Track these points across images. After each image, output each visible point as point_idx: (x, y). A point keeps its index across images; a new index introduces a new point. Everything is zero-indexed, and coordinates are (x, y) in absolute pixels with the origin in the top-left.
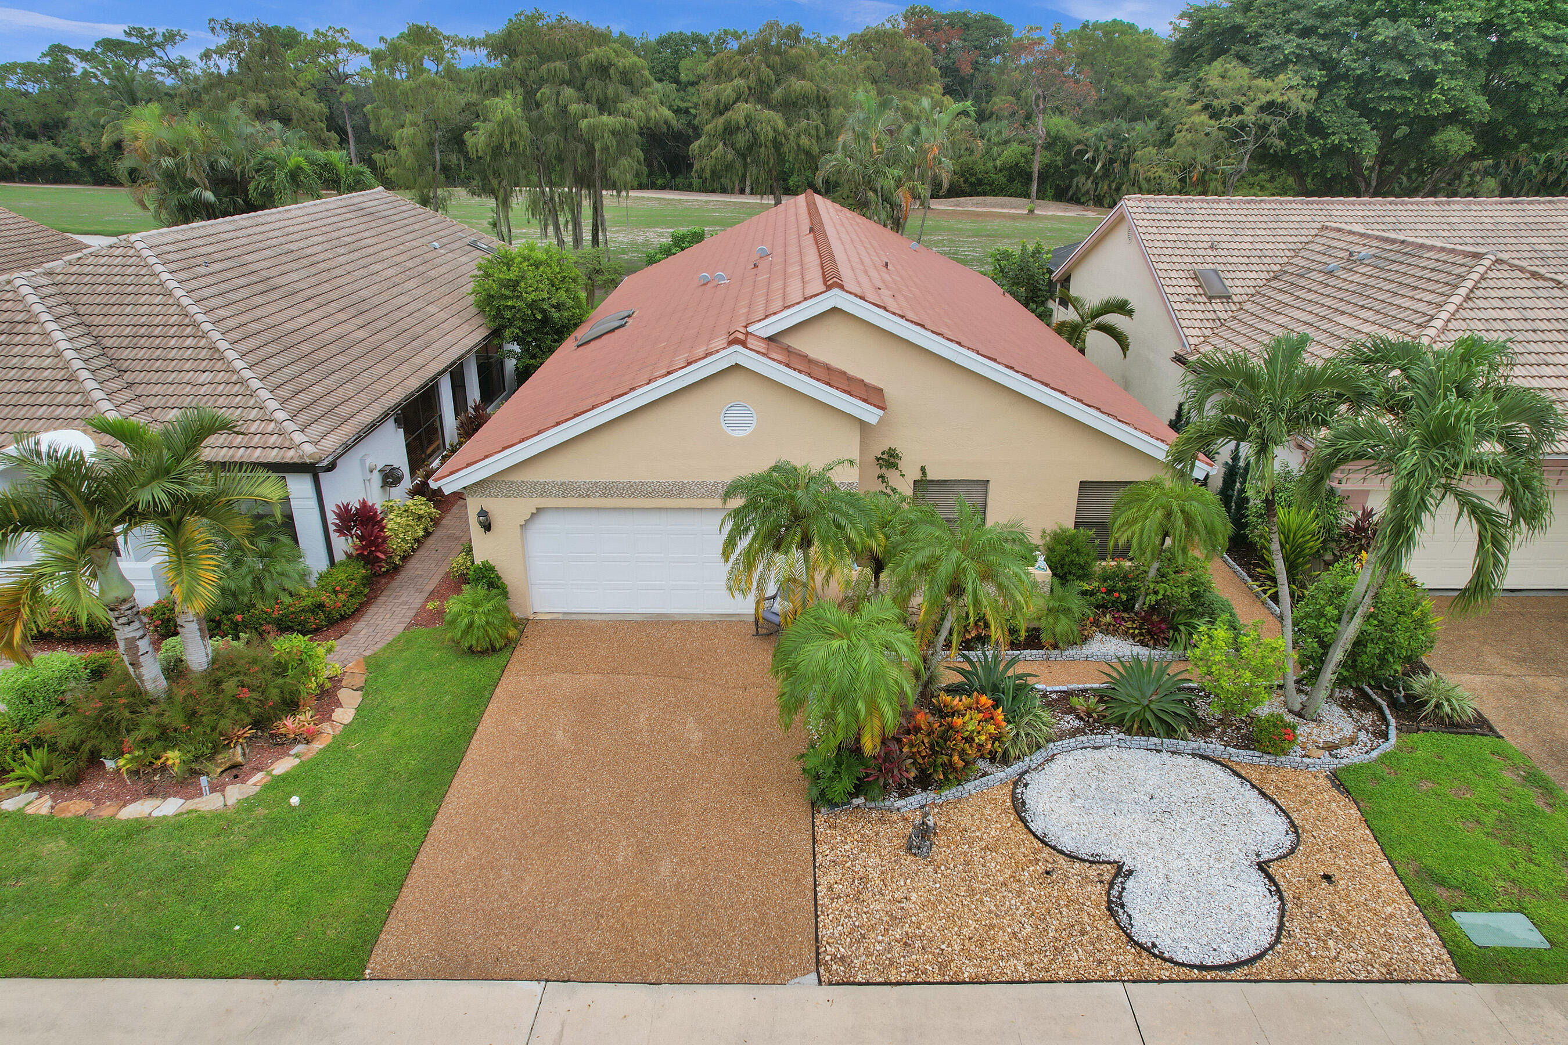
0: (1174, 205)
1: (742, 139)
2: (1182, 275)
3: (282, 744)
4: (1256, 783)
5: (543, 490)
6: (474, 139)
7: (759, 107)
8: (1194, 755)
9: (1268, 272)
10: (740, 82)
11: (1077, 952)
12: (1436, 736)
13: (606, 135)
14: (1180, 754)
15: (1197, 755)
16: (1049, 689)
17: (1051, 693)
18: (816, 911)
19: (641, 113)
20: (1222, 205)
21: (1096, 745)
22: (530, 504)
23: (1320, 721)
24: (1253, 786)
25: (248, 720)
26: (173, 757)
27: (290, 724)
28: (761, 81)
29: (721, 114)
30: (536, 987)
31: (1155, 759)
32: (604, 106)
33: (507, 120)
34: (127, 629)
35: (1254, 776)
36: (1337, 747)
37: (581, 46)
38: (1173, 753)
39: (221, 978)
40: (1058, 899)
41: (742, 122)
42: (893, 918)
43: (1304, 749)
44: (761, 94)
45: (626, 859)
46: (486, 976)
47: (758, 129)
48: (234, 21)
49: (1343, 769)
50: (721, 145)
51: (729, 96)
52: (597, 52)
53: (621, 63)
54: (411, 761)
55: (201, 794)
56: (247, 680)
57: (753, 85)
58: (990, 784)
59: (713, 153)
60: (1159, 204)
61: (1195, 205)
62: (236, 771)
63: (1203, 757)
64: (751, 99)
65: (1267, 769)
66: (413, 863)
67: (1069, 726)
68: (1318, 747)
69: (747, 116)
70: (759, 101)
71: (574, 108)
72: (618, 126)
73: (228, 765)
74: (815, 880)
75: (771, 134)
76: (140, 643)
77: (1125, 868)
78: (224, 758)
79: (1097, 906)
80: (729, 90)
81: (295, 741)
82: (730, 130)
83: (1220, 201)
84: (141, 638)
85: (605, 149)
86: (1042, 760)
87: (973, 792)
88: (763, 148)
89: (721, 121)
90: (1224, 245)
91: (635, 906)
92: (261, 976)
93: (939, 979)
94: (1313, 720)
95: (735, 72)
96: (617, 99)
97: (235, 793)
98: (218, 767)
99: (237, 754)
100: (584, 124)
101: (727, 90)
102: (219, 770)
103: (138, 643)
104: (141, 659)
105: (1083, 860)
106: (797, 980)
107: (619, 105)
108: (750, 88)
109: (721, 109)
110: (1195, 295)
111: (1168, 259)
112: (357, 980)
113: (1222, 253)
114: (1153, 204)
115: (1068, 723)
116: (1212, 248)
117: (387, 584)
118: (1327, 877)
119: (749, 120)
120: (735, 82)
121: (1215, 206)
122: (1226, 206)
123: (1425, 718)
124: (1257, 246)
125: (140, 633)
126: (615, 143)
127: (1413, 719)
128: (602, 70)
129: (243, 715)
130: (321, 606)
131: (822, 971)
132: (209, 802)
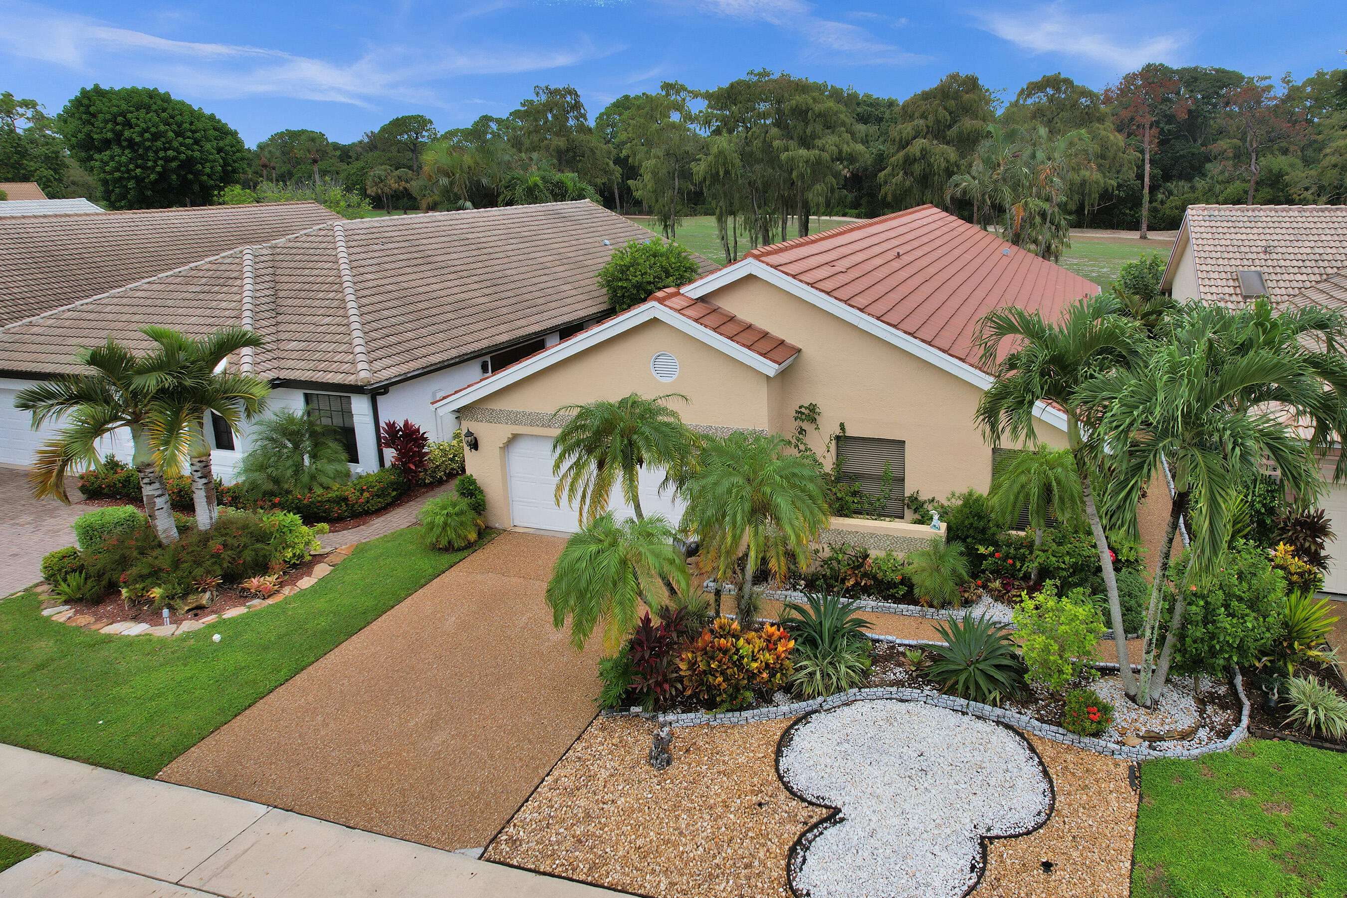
0: (1239, 213)
1: (917, 168)
2: (1223, 275)
3: (245, 596)
4: (1046, 760)
5: (515, 418)
6: (697, 168)
7: (935, 142)
8: (998, 723)
9: (1321, 275)
10: (922, 122)
11: (728, 882)
12: (1292, 745)
13: (801, 165)
14: (985, 720)
15: (1002, 723)
16: (898, 641)
17: (900, 645)
18: (530, 796)
19: (834, 148)
20: (1291, 214)
21: (904, 698)
22: (507, 430)
23: (1155, 710)
24: (1041, 763)
25: (219, 572)
26: (157, 592)
27: (255, 582)
28: (938, 121)
29: (904, 148)
30: (262, 809)
31: (954, 719)
32: (806, 142)
33: (721, 153)
34: (149, 488)
35: (1048, 753)
36: (1161, 739)
37: (786, 95)
38: (979, 718)
39: (62, 757)
40: (749, 829)
41: (918, 154)
42: (588, 815)
43: (1122, 735)
44: (938, 132)
45: (417, 724)
46: (235, 795)
47: (932, 161)
48: (552, 87)
49: (1152, 761)
50: (901, 174)
51: (908, 133)
52: (799, 99)
53: (818, 108)
54: (323, 623)
55: (162, 624)
56: (230, 541)
57: (931, 125)
58: (772, 716)
59: (894, 181)
60: (1222, 213)
61: (1262, 213)
62: (198, 611)
63: (1008, 727)
64: (929, 136)
65: (1069, 749)
66: (261, 699)
67: (894, 677)
68: (1138, 736)
69: (922, 150)
70: (936, 137)
71: (776, 143)
72: (812, 158)
73: (194, 605)
74: (551, 771)
75: (943, 165)
76: (157, 500)
77: (841, 815)
78: (192, 600)
79: (781, 844)
80: (909, 129)
81: (255, 596)
82: (909, 162)
83: (1290, 210)
84: (159, 496)
85: (802, 176)
86: (840, 703)
87: (751, 720)
88: (937, 177)
89: (901, 154)
90: (1279, 250)
91: (390, 763)
92: (87, 761)
93: (583, 877)
94: (1146, 707)
95: (916, 115)
96: (814, 136)
97: (189, 625)
98: (186, 605)
99: (205, 598)
100: (784, 156)
101: (907, 128)
102: (187, 608)
103: (156, 500)
104: (157, 513)
105: (803, 800)
106: (462, 851)
107: (816, 141)
108: (928, 127)
109: (904, 144)
110: (1231, 295)
111: (1213, 262)
112: (147, 778)
113: (1275, 256)
114: (1216, 213)
115: (895, 674)
116: (1265, 252)
117: (424, 493)
118: (1047, 866)
119: (925, 154)
120: (916, 122)
121: (1284, 214)
122: (1296, 214)
123: (1289, 726)
124: (1317, 250)
125: (160, 492)
126: (809, 171)
127: (1276, 725)
128: (801, 113)
129: (216, 567)
130: (345, 499)
131: (490, 848)
132: (166, 630)
